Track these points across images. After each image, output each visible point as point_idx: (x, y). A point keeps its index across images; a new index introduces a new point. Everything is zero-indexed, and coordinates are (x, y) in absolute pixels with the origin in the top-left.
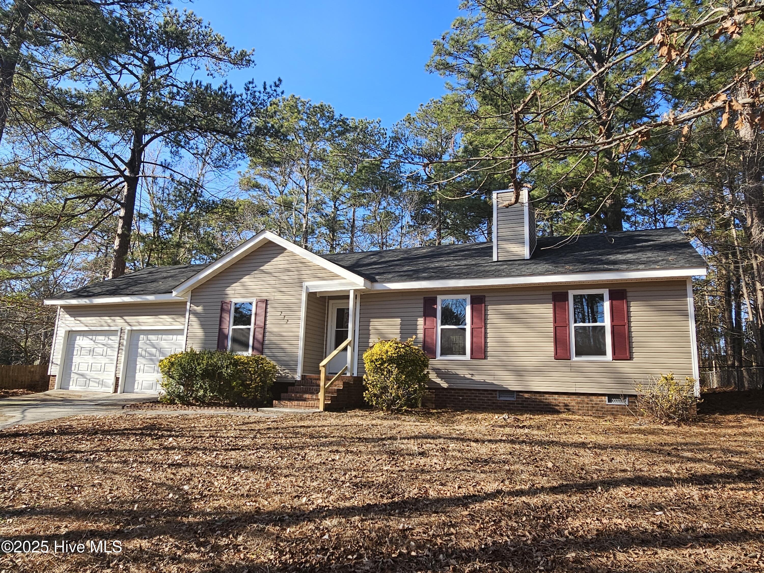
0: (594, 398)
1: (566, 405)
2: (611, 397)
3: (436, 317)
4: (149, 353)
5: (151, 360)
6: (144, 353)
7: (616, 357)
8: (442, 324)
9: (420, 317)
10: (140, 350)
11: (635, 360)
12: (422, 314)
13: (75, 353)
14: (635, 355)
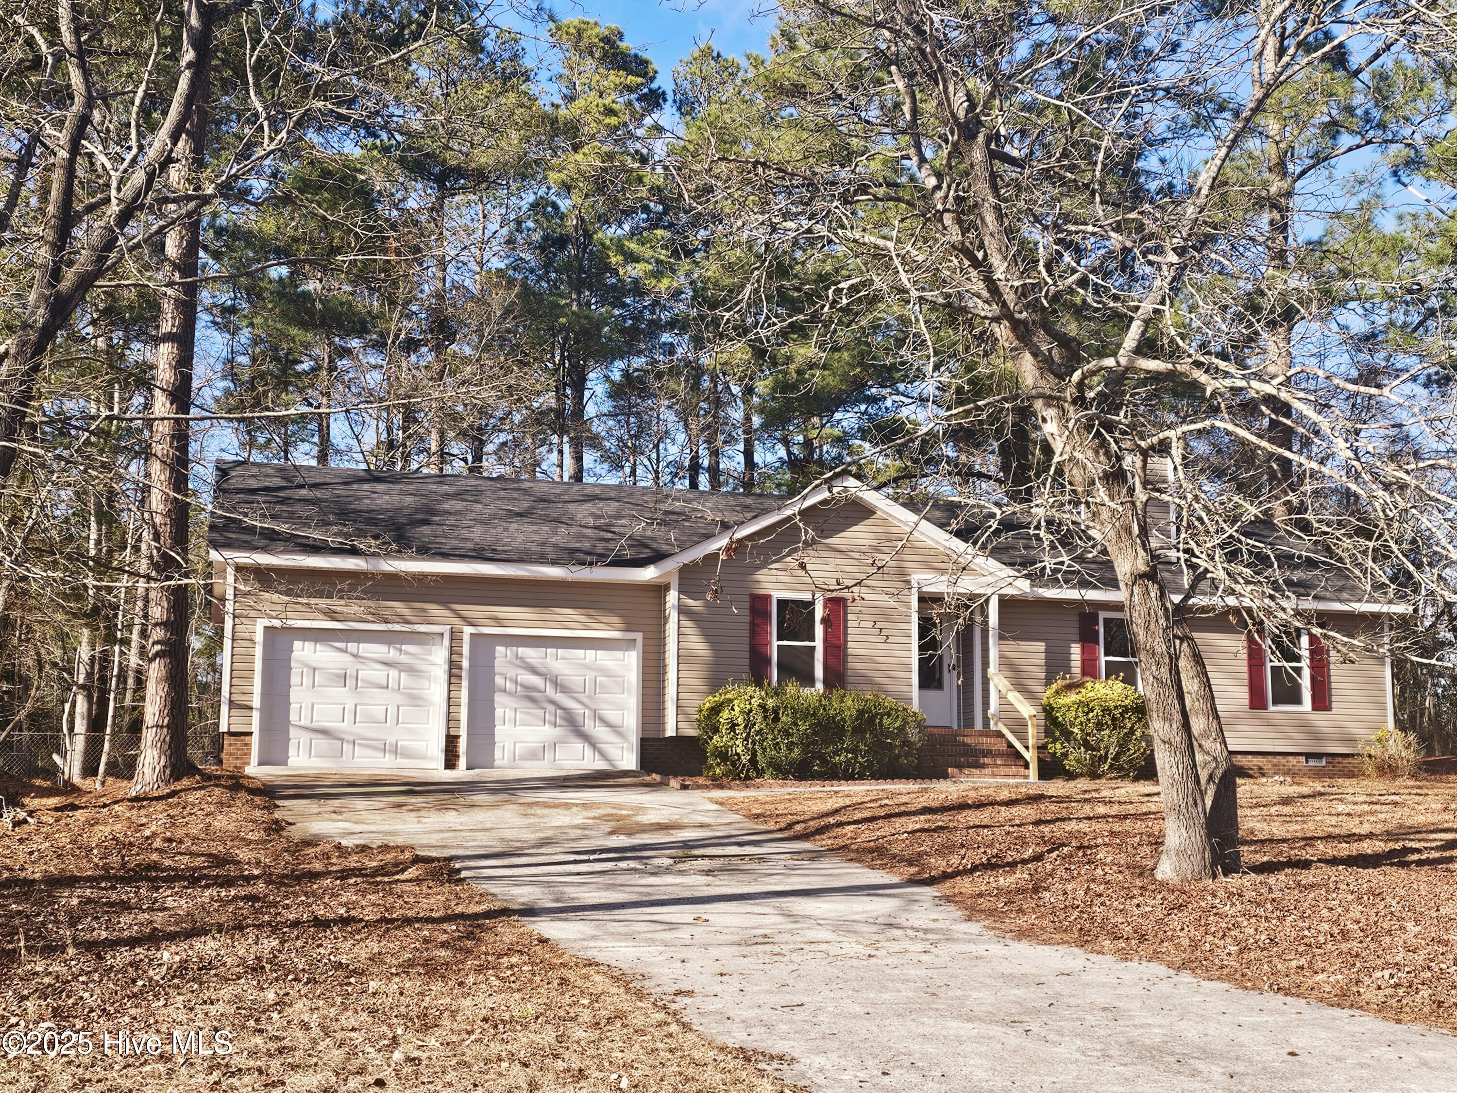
0: (1290, 758)
1: (1260, 768)
2: (1309, 756)
3: (1098, 643)
4: (522, 686)
5: (532, 700)
6: (509, 686)
7: (1315, 708)
8: (1106, 654)
9: (1075, 642)
10: (499, 680)
11: (1334, 711)
12: (1077, 637)
13: (294, 679)
14: (1334, 705)
